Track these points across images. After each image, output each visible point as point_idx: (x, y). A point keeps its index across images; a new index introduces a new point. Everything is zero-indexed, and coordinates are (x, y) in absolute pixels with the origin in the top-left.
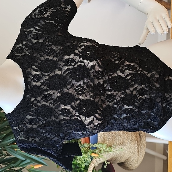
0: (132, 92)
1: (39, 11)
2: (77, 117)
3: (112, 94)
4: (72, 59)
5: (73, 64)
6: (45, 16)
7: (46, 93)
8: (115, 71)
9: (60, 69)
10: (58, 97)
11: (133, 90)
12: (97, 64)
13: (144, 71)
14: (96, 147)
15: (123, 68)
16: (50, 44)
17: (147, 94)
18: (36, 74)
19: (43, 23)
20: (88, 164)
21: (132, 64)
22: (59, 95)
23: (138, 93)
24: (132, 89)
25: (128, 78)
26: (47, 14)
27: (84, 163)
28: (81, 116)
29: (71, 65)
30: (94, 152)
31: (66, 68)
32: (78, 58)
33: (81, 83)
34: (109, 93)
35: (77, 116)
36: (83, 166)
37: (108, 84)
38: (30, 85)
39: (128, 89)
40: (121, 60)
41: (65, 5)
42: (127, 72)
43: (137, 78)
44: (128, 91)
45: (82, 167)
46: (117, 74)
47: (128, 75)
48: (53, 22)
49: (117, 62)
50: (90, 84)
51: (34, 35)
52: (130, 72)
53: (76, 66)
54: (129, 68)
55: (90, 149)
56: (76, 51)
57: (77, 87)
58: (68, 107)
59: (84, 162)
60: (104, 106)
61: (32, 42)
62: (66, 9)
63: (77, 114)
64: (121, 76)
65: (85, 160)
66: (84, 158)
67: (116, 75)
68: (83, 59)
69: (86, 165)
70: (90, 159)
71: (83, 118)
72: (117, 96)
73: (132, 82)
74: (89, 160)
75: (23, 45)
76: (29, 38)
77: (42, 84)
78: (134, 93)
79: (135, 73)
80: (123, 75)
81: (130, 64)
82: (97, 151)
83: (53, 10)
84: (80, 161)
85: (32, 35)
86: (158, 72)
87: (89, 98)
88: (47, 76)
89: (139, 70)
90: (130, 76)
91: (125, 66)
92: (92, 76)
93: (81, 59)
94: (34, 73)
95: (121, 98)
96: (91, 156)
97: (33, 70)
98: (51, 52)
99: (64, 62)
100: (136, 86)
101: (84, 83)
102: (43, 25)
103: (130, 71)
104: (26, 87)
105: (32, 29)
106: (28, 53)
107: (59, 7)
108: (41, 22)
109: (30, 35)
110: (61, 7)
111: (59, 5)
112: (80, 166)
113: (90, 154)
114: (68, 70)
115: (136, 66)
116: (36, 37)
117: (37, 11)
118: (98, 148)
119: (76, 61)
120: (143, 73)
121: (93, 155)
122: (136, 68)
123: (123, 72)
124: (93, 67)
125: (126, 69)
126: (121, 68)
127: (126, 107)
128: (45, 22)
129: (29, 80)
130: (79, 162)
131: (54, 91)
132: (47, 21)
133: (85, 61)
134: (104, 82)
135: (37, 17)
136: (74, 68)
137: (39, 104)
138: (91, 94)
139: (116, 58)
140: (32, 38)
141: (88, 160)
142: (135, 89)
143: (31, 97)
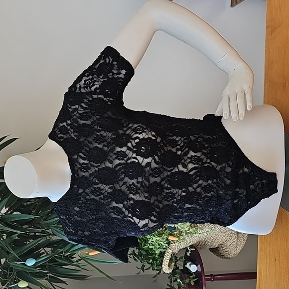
0: (195, 189)
1: (85, 81)
2: (130, 219)
3: (171, 193)
4: (124, 152)
5: (125, 159)
6: (93, 88)
7: (96, 186)
8: (176, 166)
9: (111, 162)
10: (108, 193)
11: (197, 187)
12: (153, 161)
13: (212, 163)
14: (175, 227)
15: (186, 160)
16: (99, 128)
17: (213, 192)
18: (83, 163)
19: (91, 99)
20: (164, 250)
21: (198, 154)
22: (110, 190)
23: (202, 190)
24: (195, 186)
25: (191, 173)
26: (96, 86)
27: (158, 249)
28: (134, 218)
29: (123, 159)
30: (171, 235)
31: (117, 162)
32: (131, 153)
33: (134, 181)
34: (168, 191)
35: (130, 217)
36: (157, 252)
37: (166, 182)
38: (78, 175)
39: (191, 186)
40: (184, 149)
41: (118, 70)
42: (191, 166)
43: (202, 173)
44: (190, 189)
45: (156, 254)
46: (178, 168)
47: (191, 170)
48: (102, 96)
49: (179, 153)
50: (144, 183)
51: (79, 114)
52: (194, 166)
53: (129, 161)
54: (193, 160)
55: (166, 229)
56: (129, 144)
57: (130, 185)
58: (121, 206)
59: (158, 247)
60: (161, 206)
61: (77, 123)
62: (119, 76)
63: (130, 215)
64: (182, 171)
65: (159, 245)
66: (158, 242)
67: (176, 170)
68: (137, 155)
69: (161, 251)
70: (166, 243)
71: (137, 220)
72: (177, 194)
73: (195, 178)
74: (165, 245)
75: (68, 125)
76: (75, 117)
77: (91, 175)
78: (199, 190)
79: (200, 166)
80: (185, 170)
81: (195, 154)
82: (175, 233)
83: (102, 78)
84: (153, 245)
85: (78, 115)
86: (229, 166)
87: (144, 199)
88: (97, 167)
89: (206, 162)
90: (194, 171)
91: (189, 158)
92: (147, 175)
93: (134, 155)
94: (82, 161)
95: (182, 197)
96: (167, 239)
97: (80, 158)
98: (100, 139)
99: (115, 154)
100: (201, 182)
101: (138, 182)
102: (89, 101)
103: (194, 164)
104: (73, 177)
105: (77, 106)
106: (74, 136)
107: (111, 74)
108: (88, 97)
109: (75, 113)
110: (113, 74)
111: (111, 71)
112: (153, 252)
113: (165, 237)
114: (120, 164)
115: (203, 157)
116: (82, 117)
117: (83, 82)
118: (178, 229)
119: (130, 156)
120: (211, 166)
121: (171, 238)
122: (202, 160)
123: (185, 166)
124: (149, 164)
125: (190, 162)
126: (183, 161)
127: (188, 206)
128: (92, 97)
129: (76, 169)
130: (151, 247)
131: (105, 186)
132: (95, 96)
133: (139, 157)
134: (162, 180)
135: (83, 90)
136: (126, 164)
137: (88, 197)
138: (146, 195)
139: (178, 147)
140: (79, 118)
141: (163, 244)
142: (200, 186)
143: (79, 187)
